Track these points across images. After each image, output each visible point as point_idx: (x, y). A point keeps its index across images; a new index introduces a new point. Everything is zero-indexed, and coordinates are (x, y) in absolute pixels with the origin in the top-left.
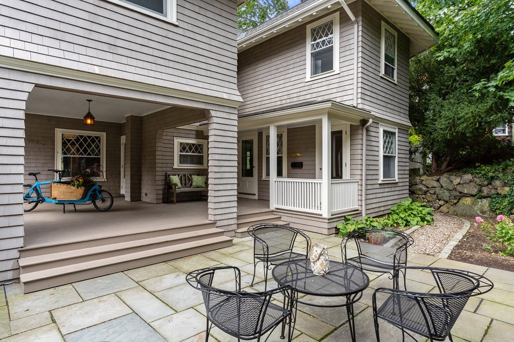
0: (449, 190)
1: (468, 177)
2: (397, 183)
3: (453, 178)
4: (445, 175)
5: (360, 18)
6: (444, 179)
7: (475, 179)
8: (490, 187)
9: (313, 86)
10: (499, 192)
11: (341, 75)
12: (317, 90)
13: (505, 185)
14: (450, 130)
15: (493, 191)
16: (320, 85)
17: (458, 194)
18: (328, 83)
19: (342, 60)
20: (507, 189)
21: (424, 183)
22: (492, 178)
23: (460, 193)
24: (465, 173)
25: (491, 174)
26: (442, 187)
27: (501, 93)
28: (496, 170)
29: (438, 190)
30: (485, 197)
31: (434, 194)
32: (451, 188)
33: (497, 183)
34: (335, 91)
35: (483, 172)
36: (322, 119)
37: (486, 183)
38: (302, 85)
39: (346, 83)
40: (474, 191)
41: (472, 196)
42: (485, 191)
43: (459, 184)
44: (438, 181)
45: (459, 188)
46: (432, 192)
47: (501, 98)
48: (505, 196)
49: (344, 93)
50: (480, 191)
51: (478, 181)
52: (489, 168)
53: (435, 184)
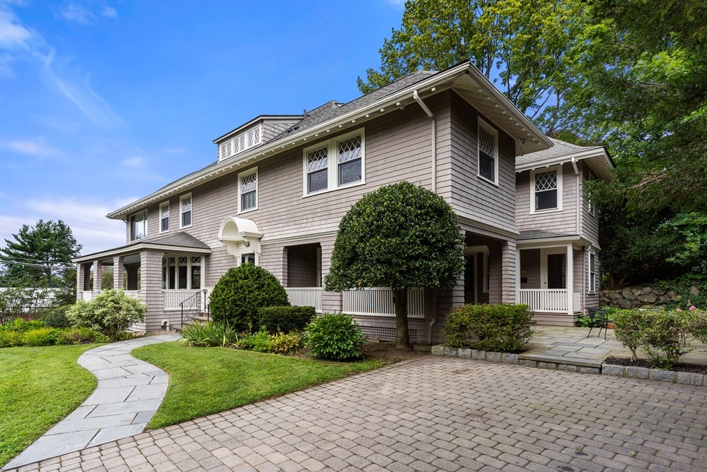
0: (630, 300)
1: (648, 289)
2: (594, 295)
3: (634, 290)
4: (627, 288)
5: (581, 172)
6: (626, 292)
7: (654, 291)
8: (666, 296)
9: (537, 219)
10: (673, 299)
11: (564, 212)
12: (541, 222)
13: (678, 294)
14: (643, 254)
15: (668, 299)
16: (544, 218)
17: (639, 303)
18: (551, 217)
19: (565, 201)
20: (679, 297)
21: (607, 295)
22: (668, 289)
23: (641, 302)
24: (644, 286)
25: (667, 287)
26: (624, 298)
27: (681, 232)
28: (670, 284)
29: (620, 301)
30: (661, 304)
31: (617, 304)
32: (633, 299)
33: (672, 293)
34: (558, 223)
35: (661, 285)
36: (567, 247)
37: (662, 293)
38: (526, 216)
39: (568, 219)
40: (653, 300)
41: (651, 303)
42: (662, 299)
43: (640, 295)
44: (620, 293)
45: (639, 297)
46: (615, 302)
47: (681, 234)
48: (678, 302)
49: (567, 226)
50: (658, 300)
51: (656, 292)
52: (665, 282)
53: (618, 296)
